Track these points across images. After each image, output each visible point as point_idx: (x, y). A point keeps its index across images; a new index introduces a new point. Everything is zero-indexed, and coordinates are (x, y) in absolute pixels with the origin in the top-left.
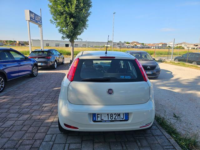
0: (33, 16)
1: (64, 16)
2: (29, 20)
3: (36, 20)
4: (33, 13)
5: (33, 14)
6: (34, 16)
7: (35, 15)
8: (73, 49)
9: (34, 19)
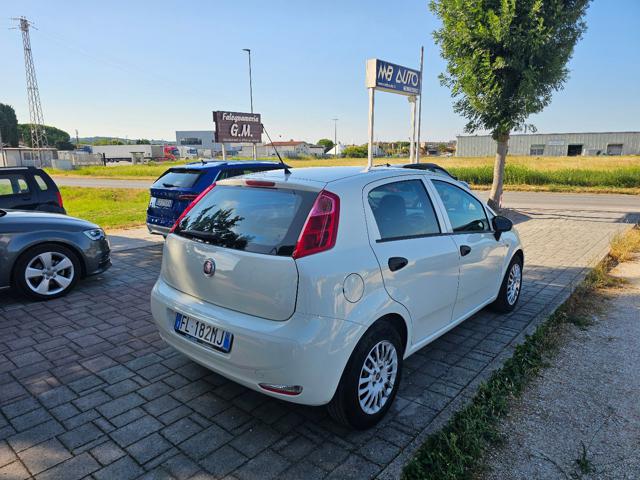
0: (387, 73)
1: (474, 57)
2: (374, 85)
3: (398, 81)
4: (388, 64)
5: (390, 67)
6: (391, 74)
7: (396, 68)
8: (502, 162)
9: (393, 81)
